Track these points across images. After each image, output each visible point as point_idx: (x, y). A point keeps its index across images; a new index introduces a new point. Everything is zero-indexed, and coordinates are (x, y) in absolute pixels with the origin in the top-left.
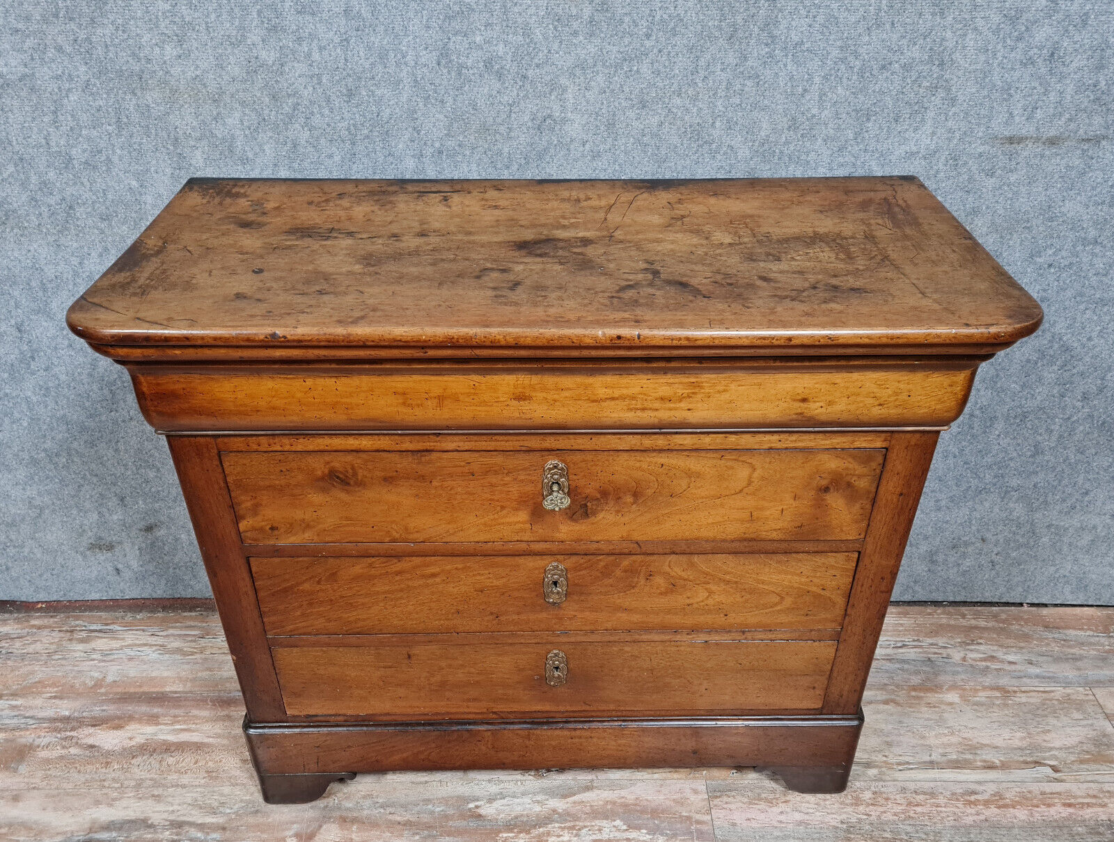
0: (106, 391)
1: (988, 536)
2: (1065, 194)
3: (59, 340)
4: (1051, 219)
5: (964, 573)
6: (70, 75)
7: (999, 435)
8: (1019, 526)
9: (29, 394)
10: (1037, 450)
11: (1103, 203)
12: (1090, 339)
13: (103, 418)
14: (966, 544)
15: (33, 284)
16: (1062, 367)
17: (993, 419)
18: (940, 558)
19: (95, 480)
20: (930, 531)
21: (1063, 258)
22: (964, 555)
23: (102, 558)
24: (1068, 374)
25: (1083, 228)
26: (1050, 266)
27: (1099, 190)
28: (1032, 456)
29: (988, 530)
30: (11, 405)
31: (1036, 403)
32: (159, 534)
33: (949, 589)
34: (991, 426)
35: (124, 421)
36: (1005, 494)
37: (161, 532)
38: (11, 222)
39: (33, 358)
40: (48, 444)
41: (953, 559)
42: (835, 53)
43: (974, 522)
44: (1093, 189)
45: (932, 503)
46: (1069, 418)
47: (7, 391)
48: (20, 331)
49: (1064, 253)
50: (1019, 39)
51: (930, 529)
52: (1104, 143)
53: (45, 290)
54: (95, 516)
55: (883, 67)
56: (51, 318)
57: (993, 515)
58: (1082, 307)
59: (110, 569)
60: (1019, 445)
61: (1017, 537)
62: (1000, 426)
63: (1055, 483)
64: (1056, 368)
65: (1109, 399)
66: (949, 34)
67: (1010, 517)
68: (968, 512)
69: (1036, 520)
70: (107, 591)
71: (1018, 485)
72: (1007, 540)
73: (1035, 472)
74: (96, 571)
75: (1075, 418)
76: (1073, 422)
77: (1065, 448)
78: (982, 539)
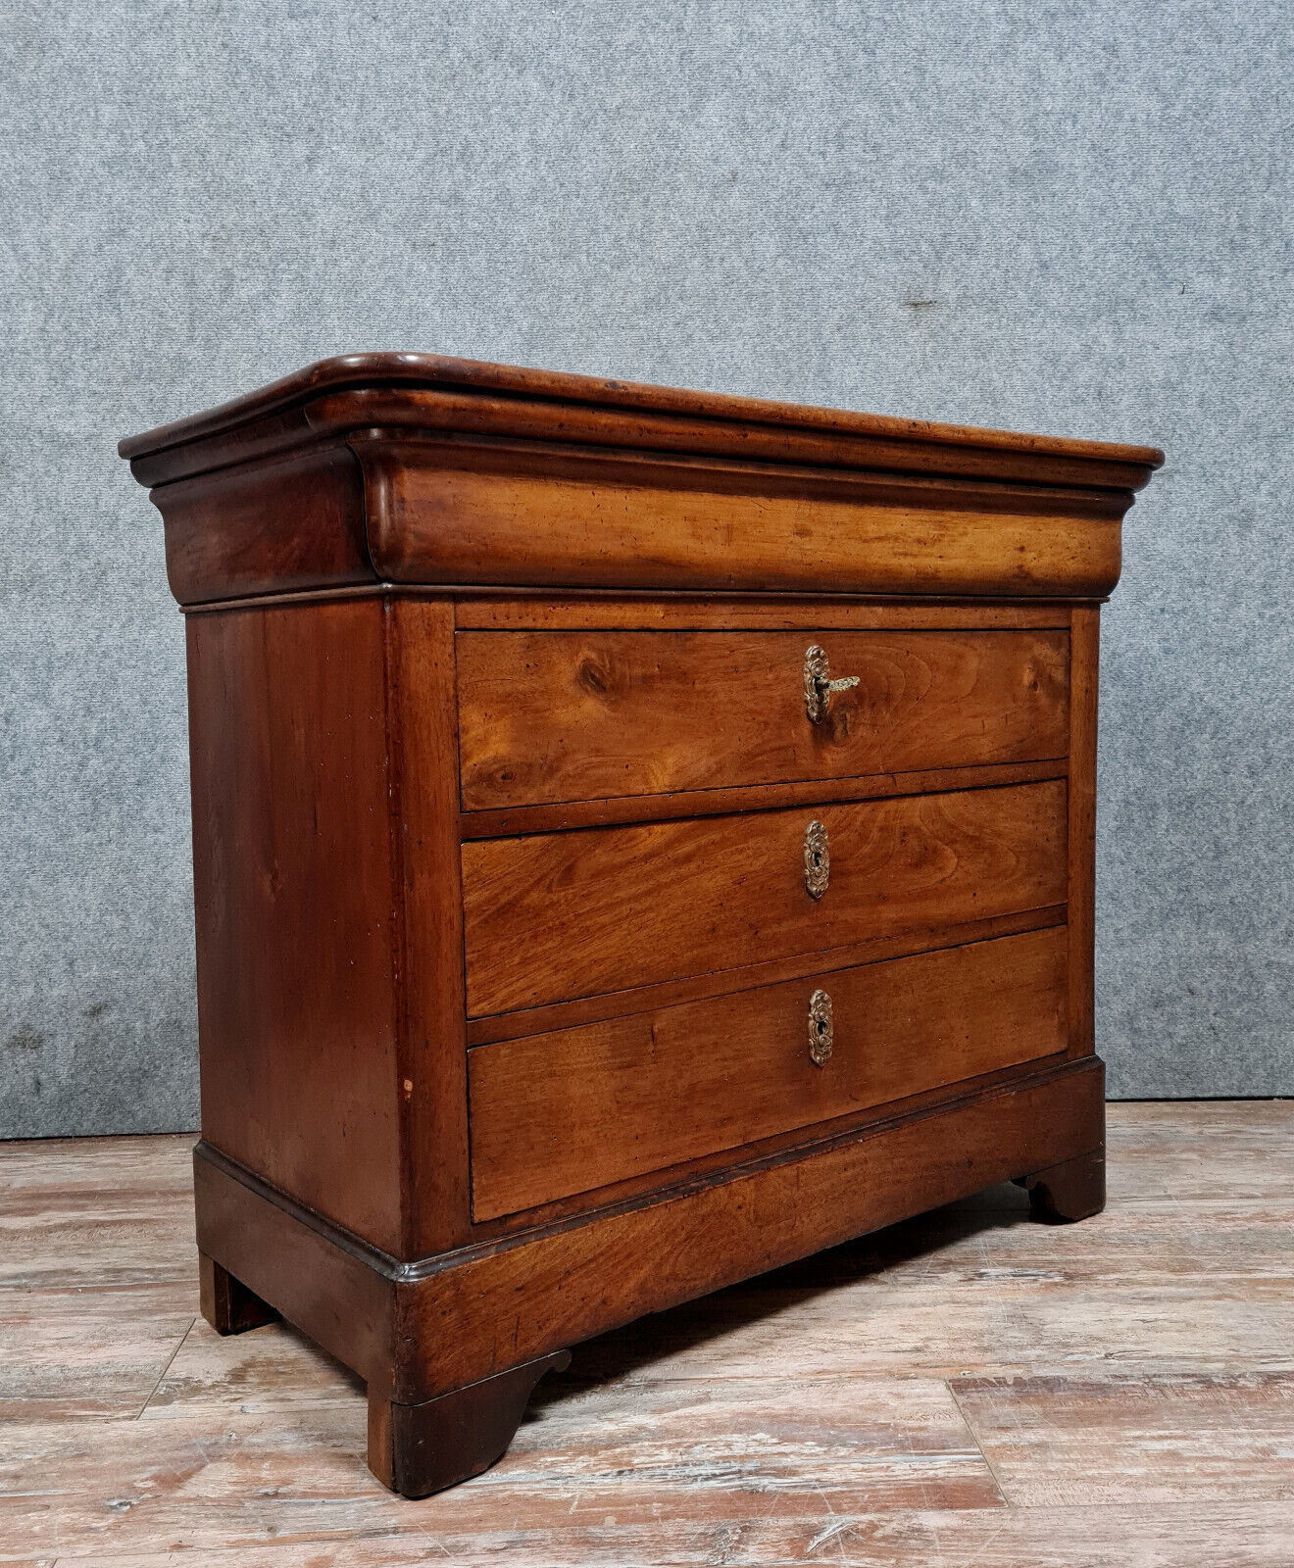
0: (88, 802)
1: (1196, 984)
2: (1154, 530)
3: (50, 732)
4: (1147, 559)
5: (1181, 1048)
7: (1167, 830)
8: (1229, 965)
10: (1220, 852)
11: (1197, 540)
12: (1233, 697)
13: (76, 841)
14: (1173, 999)
15: (39, 663)
16: (1214, 735)
17: (1154, 806)
18: (1143, 1024)
19: (43, 933)
20: (1118, 979)
21: (1174, 601)
22: (1173, 1019)
23: (23, 1062)
24: (1223, 743)
25: (1185, 569)
27: (1188, 526)
28: (1216, 858)
29: (1193, 975)
31: (1199, 784)
32: (107, 1020)
33: (1168, 1075)
34: (1153, 817)
35: (101, 844)
36: (1199, 917)
37: (110, 1018)
39: (12, 757)
41: (1161, 1025)
42: (890, 396)
44: (1181, 525)
45: (1111, 935)
48: (7, 721)
49: (1173, 597)
50: (1064, 378)
51: (1119, 978)
52: (1177, 477)
53: (50, 669)
54: (30, 991)
55: (939, 407)
56: (48, 705)
57: (1192, 950)
58: (1213, 659)
59: (29, 1081)
60: (1195, 842)
61: (1234, 984)
62: (1164, 817)
63: (1254, 897)
64: (1206, 736)
66: (995, 376)
67: (1215, 952)
68: (1160, 949)
69: (1250, 957)
70: (14, 1124)
71: (1212, 902)
72: (1222, 991)
73: (1227, 882)
74: (8, 1087)
75: (1249, 801)
76: (1250, 806)
77: (1251, 843)
78: (1190, 991)
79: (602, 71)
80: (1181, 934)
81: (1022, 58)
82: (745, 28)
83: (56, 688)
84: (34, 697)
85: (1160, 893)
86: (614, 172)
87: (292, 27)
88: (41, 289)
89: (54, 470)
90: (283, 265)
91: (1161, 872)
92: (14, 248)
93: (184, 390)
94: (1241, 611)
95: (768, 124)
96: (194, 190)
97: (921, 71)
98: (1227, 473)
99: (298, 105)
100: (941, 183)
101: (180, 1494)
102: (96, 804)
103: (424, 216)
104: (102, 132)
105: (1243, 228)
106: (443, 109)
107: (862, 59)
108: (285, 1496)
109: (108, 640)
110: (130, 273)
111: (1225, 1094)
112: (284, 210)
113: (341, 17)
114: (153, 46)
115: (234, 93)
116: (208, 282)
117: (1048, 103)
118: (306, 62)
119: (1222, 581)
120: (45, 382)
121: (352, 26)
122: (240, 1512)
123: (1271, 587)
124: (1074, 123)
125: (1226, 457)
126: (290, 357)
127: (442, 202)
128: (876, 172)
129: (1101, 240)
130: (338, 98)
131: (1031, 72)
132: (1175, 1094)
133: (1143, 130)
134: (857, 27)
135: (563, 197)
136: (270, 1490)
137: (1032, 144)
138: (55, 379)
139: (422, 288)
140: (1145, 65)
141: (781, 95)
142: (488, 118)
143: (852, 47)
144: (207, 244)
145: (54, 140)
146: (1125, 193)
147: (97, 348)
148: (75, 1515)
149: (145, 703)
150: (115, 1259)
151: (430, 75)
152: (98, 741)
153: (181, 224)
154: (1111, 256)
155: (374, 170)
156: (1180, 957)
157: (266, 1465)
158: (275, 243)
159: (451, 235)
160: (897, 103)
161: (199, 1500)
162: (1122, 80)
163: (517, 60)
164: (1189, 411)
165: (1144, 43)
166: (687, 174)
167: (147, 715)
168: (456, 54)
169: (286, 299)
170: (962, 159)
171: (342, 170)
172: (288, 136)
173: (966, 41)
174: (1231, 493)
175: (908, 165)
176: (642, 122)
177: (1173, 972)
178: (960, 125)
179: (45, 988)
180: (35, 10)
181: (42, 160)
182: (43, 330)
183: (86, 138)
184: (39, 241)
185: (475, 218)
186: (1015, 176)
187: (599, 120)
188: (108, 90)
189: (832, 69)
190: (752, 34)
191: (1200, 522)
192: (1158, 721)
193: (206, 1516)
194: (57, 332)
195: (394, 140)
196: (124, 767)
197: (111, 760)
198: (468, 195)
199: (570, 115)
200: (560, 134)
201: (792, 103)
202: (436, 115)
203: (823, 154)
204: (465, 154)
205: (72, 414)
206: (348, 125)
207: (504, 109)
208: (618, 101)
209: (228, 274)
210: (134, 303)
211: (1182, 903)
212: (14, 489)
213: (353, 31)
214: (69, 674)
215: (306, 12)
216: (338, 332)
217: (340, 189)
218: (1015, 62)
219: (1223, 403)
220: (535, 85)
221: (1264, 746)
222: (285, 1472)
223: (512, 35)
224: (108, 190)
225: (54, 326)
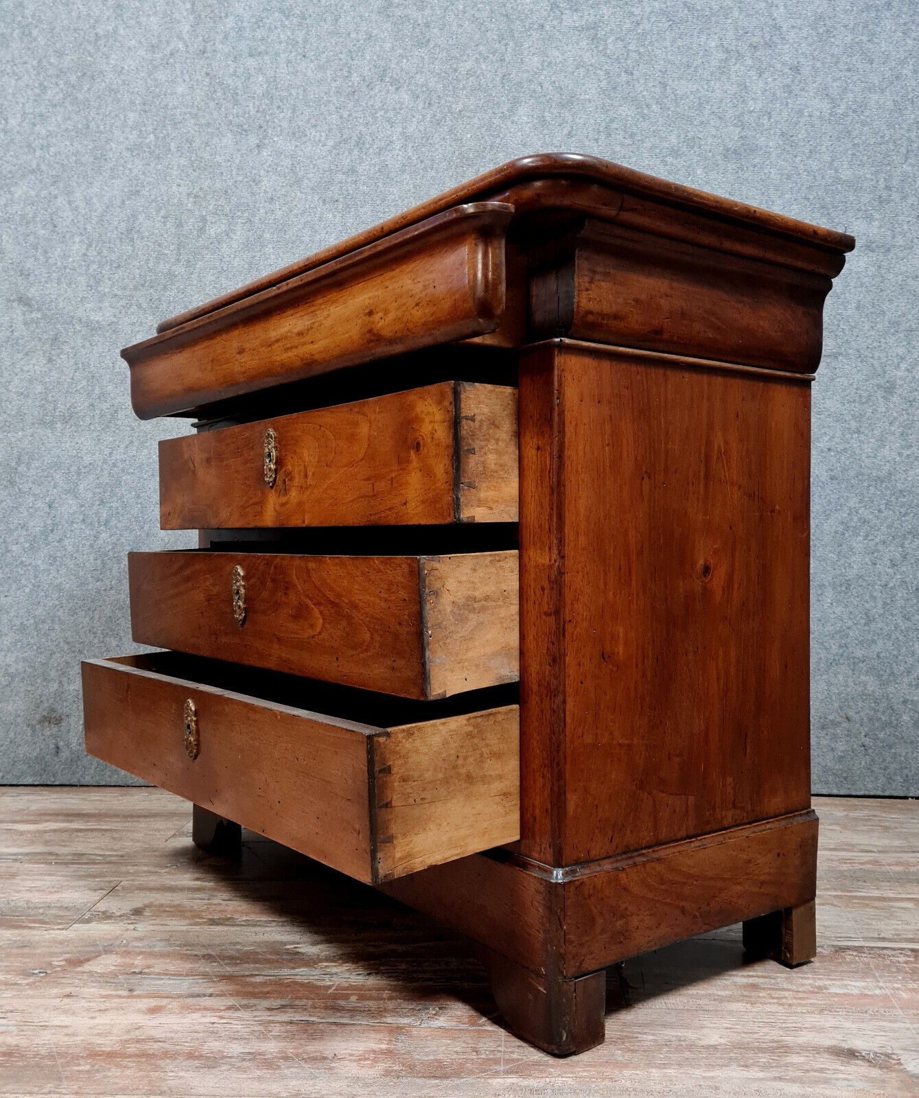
0: (99, 562)
1: (851, 713)
2: (823, 394)
3: (77, 515)
5: (841, 759)
6: (141, 322)
7: (832, 604)
8: (877, 702)
9: (40, 562)
10: (870, 620)
11: (854, 401)
12: (880, 511)
13: (90, 588)
14: (835, 724)
15: (72, 469)
16: (866, 537)
19: (66, 647)
21: (837, 444)
22: (835, 738)
23: (48, 733)
24: (873, 543)
25: (846, 421)
26: (829, 450)
27: (848, 391)
28: (866, 624)
29: (850, 707)
30: (22, 572)
31: (855, 571)
33: (830, 778)
35: (105, 590)
36: (854, 666)
38: (72, 422)
39: (52, 531)
40: (39, 611)
43: (834, 698)
46: (886, 585)
47: (24, 559)
48: (50, 507)
49: (837, 440)
52: (840, 358)
53: (79, 474)
54: (56, 685)
56: (76, 497)
57: (849, 690)
58: (865, 484)
59: (52, 746)
60: (851, 613)
61: (879, 714)
63: (895, 653)
64: (861, 538)
65: (914, 565)
67: (866, 692)
68: (826, 688)
69: (891, 696)
70: (41, 775)
71: (863, 656)
72: (871, 719)
73: (874, 642)
74: (38, 750)
75: (891, 585)
76: (891, 588)
77: (892, 615)
78: (847, 718)
79: (451, 88)
80: (841, 677)
81: (733, 75)
82: (546, 58)
83: (82, 486)
84: (68, 492)
85: (826, 649)
86: (457, 153)
87: (251, 62)
88: (85, 229)
89: (87, 344)
90: (239, 214)
91: (827, 633)
92: (70, 203)
93: (172, 294)
94: (885, 452)
95: (559, 121)
96: (184, 165)
97: (664, 85)
98: (876, 355)
99: (253, 112)
100: (676, 159)
101: (79, 969)
102: (103, 563)
103: (331, 182)
104: (127, 130)
105: (888, 188)
106: (346, 114)
107: (624, 77)
108: (146, 973)
109: (117, 456)
110: (141, 218)
111: (872, 794)
112: (240, 178)
113: (282, 55)
114: (161, 76)
115: (212, 105)
116: (191, 224)
117: (751, 105)
118: (259, 84)
119: (873, 430)
120: (84, 288)
121: (289, 62)
122: (116, 980)
123: (907, 434)
124: (770, 118)
125: (876, 344)
126: (241, 273)
127: (343, 174)
128: (632, 152)
129: (787, 196)
130: (279, 107)
131: (739, 85)
132: (835, 792)
133: (817, 122)
134: (621, 57)
135: (422, 169)
136: (137, 971)
137: (740, 133)
138: (91, 286)
139: (328, 229)
140: (819, 79)
141: (569, 102)
142: (375, 119)
143: (617, 70)
144: (191, 200)
145: (98, 135)
146: (804, 165)
147: (118, 267)
148: (9, 976)
149: (139, 497)
150: (80, 848)
151: (338, 92)
152: (107, 523)
153: (175, 188)
154: (794, 207)
155: (300, 153)
156: (840, 694)
157: (140, 957)
158: (234, 199)
159: (349, 194)
160: (647, 106)
161: (91, 973)
162: (802, 90)
163: (395, 81)
164: (849, 312)
165: (818, 65)
166: (505, 153)
167: (139, 506)
168: (355, 78)
169: (239, 236)
170: (691, 142)
171: (279, 153)
172: (246, 131)
173: (695, 65)
174: (879, 369)
175: (653, 147)
176: (476, 120)
177: (835, 704)
178: (690, 120)
179: (66, 685)
180: (89, 54)
181: (90, 147)
182: (85, 255)
183: (117, 133)
184: (85, 198)
185: (364, 184)
186: (727, 154)
187: (448, 119)
188: (132, 103)
189: (603, 84)
190: (550, 63)
191: (857, 389)
192: (826, 527)
193: (92, 981)
194: (93, 256)
195: (313, 134)
196: (123, 540)
197: (115, 534)
198: (360, 169)
199: (429, 117)
200: (422, 128)
201: (577, 107)
202: (341, 117)
203: (597, 140)
204: (360, 143)
205: (100, 308)
206: (285, 124)
207: (386, 113)
208: (460, 107)
209: (203, 219)
210: (142, 238)
211: (842, 655)
212: (62, 356)
213: (290, 65)
214: (91, 477)
215: (260, 53)
216: (273, 257)
217: (277, 164)
218: (729, 78)
219: (873, 307)
220: (405, 97)
221: (902, 546)
222: (150, 962)
223: (393, 66)
224: (129, 166)
225: (92, 253)
